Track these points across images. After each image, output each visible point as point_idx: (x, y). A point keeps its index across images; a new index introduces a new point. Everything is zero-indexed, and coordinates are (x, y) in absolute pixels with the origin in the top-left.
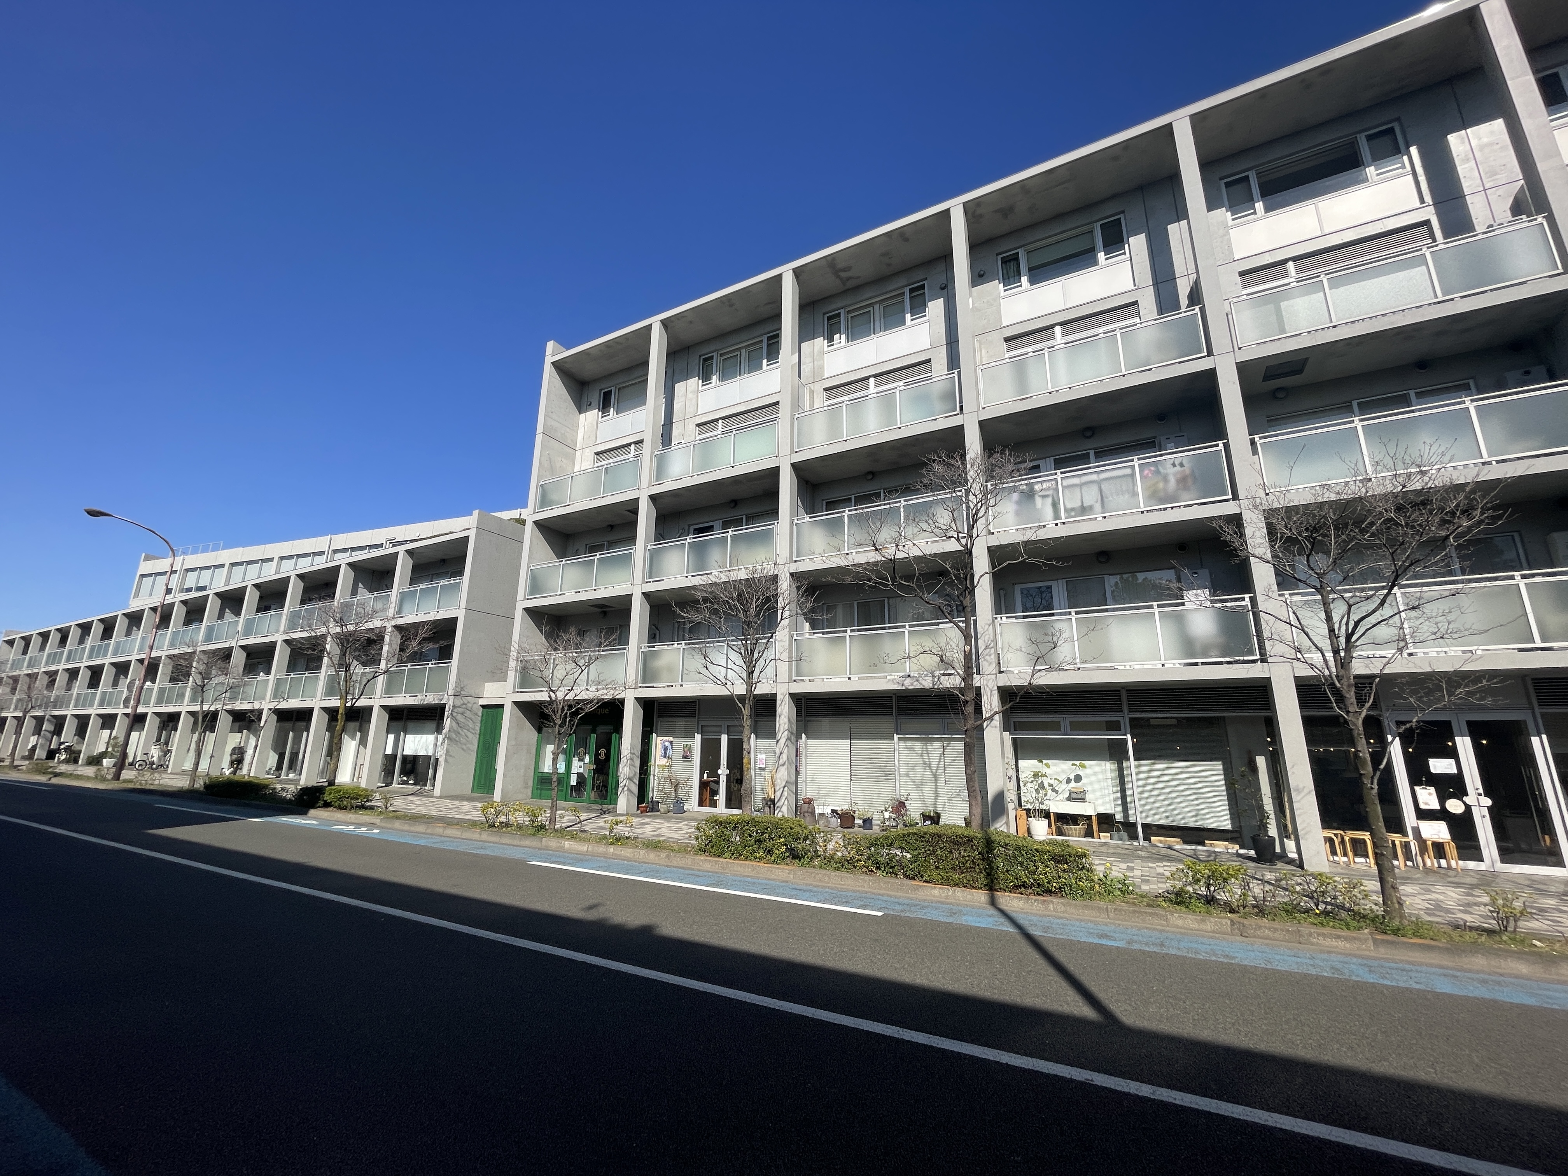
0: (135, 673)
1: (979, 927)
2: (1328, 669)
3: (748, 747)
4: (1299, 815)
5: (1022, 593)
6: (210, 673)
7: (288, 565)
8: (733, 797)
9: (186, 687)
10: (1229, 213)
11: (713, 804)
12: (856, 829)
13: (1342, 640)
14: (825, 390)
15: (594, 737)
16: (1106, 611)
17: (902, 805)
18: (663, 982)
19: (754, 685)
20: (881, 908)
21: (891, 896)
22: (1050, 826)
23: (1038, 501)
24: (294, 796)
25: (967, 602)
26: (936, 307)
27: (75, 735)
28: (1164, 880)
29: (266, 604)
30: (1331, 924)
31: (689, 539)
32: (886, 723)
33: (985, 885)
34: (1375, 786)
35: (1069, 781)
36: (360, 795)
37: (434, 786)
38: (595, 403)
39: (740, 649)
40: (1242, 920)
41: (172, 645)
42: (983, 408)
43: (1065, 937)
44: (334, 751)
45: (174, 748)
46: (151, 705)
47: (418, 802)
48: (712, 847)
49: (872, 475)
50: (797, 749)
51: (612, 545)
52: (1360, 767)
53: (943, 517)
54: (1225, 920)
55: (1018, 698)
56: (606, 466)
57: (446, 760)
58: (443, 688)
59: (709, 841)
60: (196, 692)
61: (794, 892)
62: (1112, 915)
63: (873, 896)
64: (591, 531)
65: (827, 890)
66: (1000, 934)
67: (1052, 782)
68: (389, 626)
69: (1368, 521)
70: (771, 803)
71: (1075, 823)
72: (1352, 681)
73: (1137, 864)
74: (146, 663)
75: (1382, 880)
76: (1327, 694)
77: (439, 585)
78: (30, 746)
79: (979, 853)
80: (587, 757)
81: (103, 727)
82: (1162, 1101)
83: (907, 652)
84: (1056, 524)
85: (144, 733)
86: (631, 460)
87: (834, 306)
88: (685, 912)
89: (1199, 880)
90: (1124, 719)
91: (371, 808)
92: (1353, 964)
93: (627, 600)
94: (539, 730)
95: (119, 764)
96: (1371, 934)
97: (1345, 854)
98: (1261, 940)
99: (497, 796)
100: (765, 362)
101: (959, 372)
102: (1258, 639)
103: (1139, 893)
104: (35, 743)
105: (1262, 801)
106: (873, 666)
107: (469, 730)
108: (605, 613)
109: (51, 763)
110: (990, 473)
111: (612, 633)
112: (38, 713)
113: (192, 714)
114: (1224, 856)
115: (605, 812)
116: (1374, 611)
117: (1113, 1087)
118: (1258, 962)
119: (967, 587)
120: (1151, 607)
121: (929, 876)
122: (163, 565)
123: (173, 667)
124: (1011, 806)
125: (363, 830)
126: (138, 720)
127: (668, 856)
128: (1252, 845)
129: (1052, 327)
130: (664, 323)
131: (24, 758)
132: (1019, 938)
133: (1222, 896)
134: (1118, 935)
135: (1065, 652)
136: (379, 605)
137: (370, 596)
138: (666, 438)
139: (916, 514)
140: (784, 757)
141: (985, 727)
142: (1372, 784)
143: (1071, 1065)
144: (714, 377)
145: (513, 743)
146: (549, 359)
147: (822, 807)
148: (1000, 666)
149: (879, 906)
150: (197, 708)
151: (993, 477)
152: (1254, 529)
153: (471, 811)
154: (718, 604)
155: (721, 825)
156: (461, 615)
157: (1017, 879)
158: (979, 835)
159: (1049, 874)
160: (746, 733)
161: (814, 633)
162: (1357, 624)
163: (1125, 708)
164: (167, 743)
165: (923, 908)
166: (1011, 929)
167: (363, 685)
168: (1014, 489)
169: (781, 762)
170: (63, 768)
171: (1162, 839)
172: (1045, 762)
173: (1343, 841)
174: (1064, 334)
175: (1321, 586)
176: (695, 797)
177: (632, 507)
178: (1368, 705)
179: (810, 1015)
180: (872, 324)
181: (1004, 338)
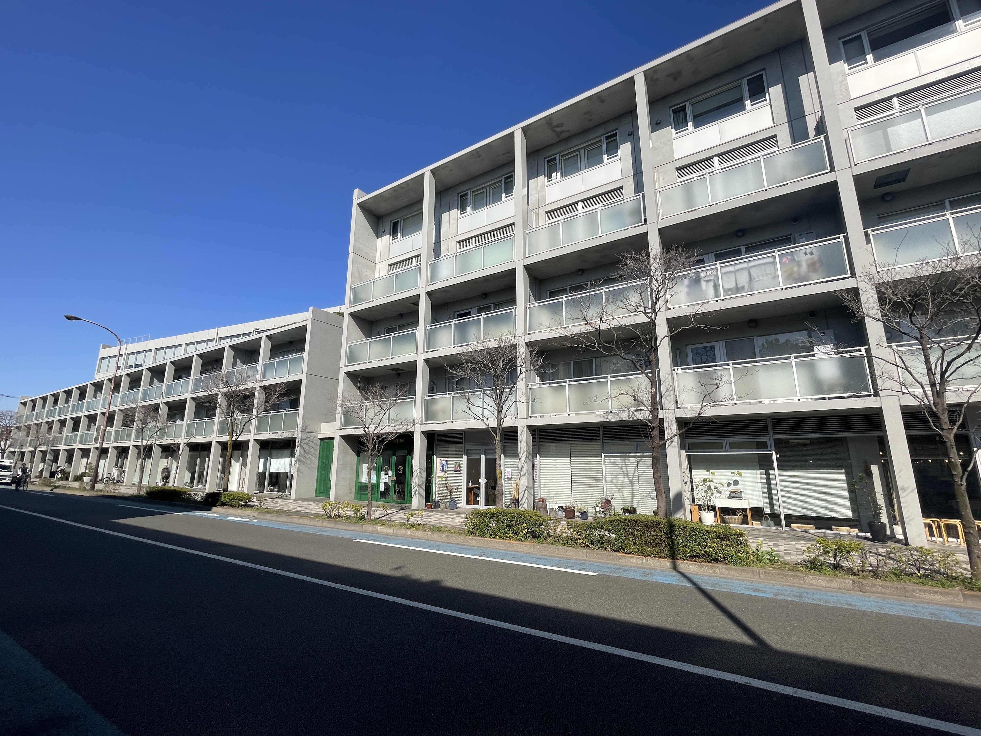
0: (101, 421)
1: (665, 583)
2: (927, 398)
3: (499, 462)
4: (904, 508)
5: (692, 352)
6: (146, 420)
7: (191, 348)
8: (490, 499)
9: (132, 429)
10: (846, 64)
11: (476, 503)
12: (576, 519)
13: (938, 377)
14: (547, 212)
15: (394, 458)
16: (755, 362)
17: (608, 502)
18: (448, 615)
19: (502, 420)
20: (595, 570)
21: (602, 563)
22: (716, 516)
23: (703, 284)
24: (202, 499)
25: (652, 357)
26: (625, 149)
27: (66, 462)
28: (801, 553)
29: (179, 374)
30: (930, 583)
31: (455, 321)
32: (596, 445)
33: (670, 556)
34: (964, 483)
35: (729, 484)
36: (244, 498)
37: (290, 493)
38: (387, 230)
39: (492, 395)
40: (861, 580)
41: (122, 402)
42: (662, 219)
43: (729, 590)
44: (226, 470)
45: (127, 469)
46: (111, 442)
47: (281, 503)
48: (477, 530)
49: (582, 271)
50: (533, 464)
51: (402, 327)
52: (952, 469)
53: (634, 298)
54: (849, 580)
55: (691, 424)
56: (396, 273)
57: (298, 475)
58: (294, 427)
59: (475, 526)
60: (139, 432)
61: (534, 560)
62: (762, 576)
63: (590, 563)
64: (387, 319)
65: (557, 558)
66: (681, 588)
67: (717, 486)
68: (257, 386)
69: (958, 287)
70: (516, 502)
71: (735, 514)
72: (945, 406)
73: (781, 542)
74: (107, 414)
75: (970, 553)
76: (926, 416)
77: (289, 358)
78: (39, 470)
79: (665, 533)
80: (390, 472)
81: (83, 457)
82: (802, 698)
83: (610, 393)
84: (717, 301)
85: (108, 460)
86: (413, 268)
87: (551, 153)
88: (460, 571)
89: (828, 552)
90: (770, 439)
91: (251, 506)
92: (947, 611)
93: (413, 365)
94: (358, 455)
95: (93, 480)
96: (961, 590)
97: (941, 536)
98: (875, 595)
99: (332, 498)
100: (503, 195)
101: (643, 195)
102: (871, 378)
103: (783, 562)
104: (42, 468)
105: (876, 497)
106: (585, 405)
107: (311, 455)
108: (399, 374)
109: (52, 480)
110: (668, 266)
111: (404, 387)
112: (43, 448)
113: (137, 447)
114: (847, 537)
115: (403, 508)
116: (963, 354)
117: (765, 688)
118: (873, 609)
119: (652, 347)
120: (790, 358)
121: (629, 549)
122: (114, 351)
123: (124, 417)
124: (687, 503)
125: (247, 520)
126: (104, 452)
127: (447, 536)
128: (868, 529)
129: (711, 158)
130: (433, 172)
131: (36, 477)
132: (695, 590)
133: (846, 564)
134: (767, 590)
135: (724, 391)
136: (251, 373)
137: (245, 367)
138: (437, 252)
139: (614, 297)
140: (524, 470)
141: (667, 447)
142: (961, 481)
143: (734, 673)
144: (468, 208)
145: (341, 463)
146: (355, 202)
147: (552, 504)
148: (677, 404)
149: (594, 569)
150: (139, 443)
151: (670, 267)
152: (868, 296)
153: (316, 508)
154: (476, 364)
155: (482, 515)
156: (304, 378)
157: (692, 551)
158: (664, 521)
159: (715, 548)
160: (498, 453)
161: (543, 384)
162: (949, 364)
163: (771, 432)
164: (122, 466)
165: (625, 570)
166: (688, 585)
167: (242, 426)
168: (686, 276)
169: (523, 473)
170: (60, 483)
171: (800, 525)
172: (711, 471)
173: (939, 527)
174: (721, 163)
175: (921, 337)
176: (464, 499)
177: (414, 301)
178: (958, 424)
179: (548, 638)
180: (579, 165)
181: (676, 168)
